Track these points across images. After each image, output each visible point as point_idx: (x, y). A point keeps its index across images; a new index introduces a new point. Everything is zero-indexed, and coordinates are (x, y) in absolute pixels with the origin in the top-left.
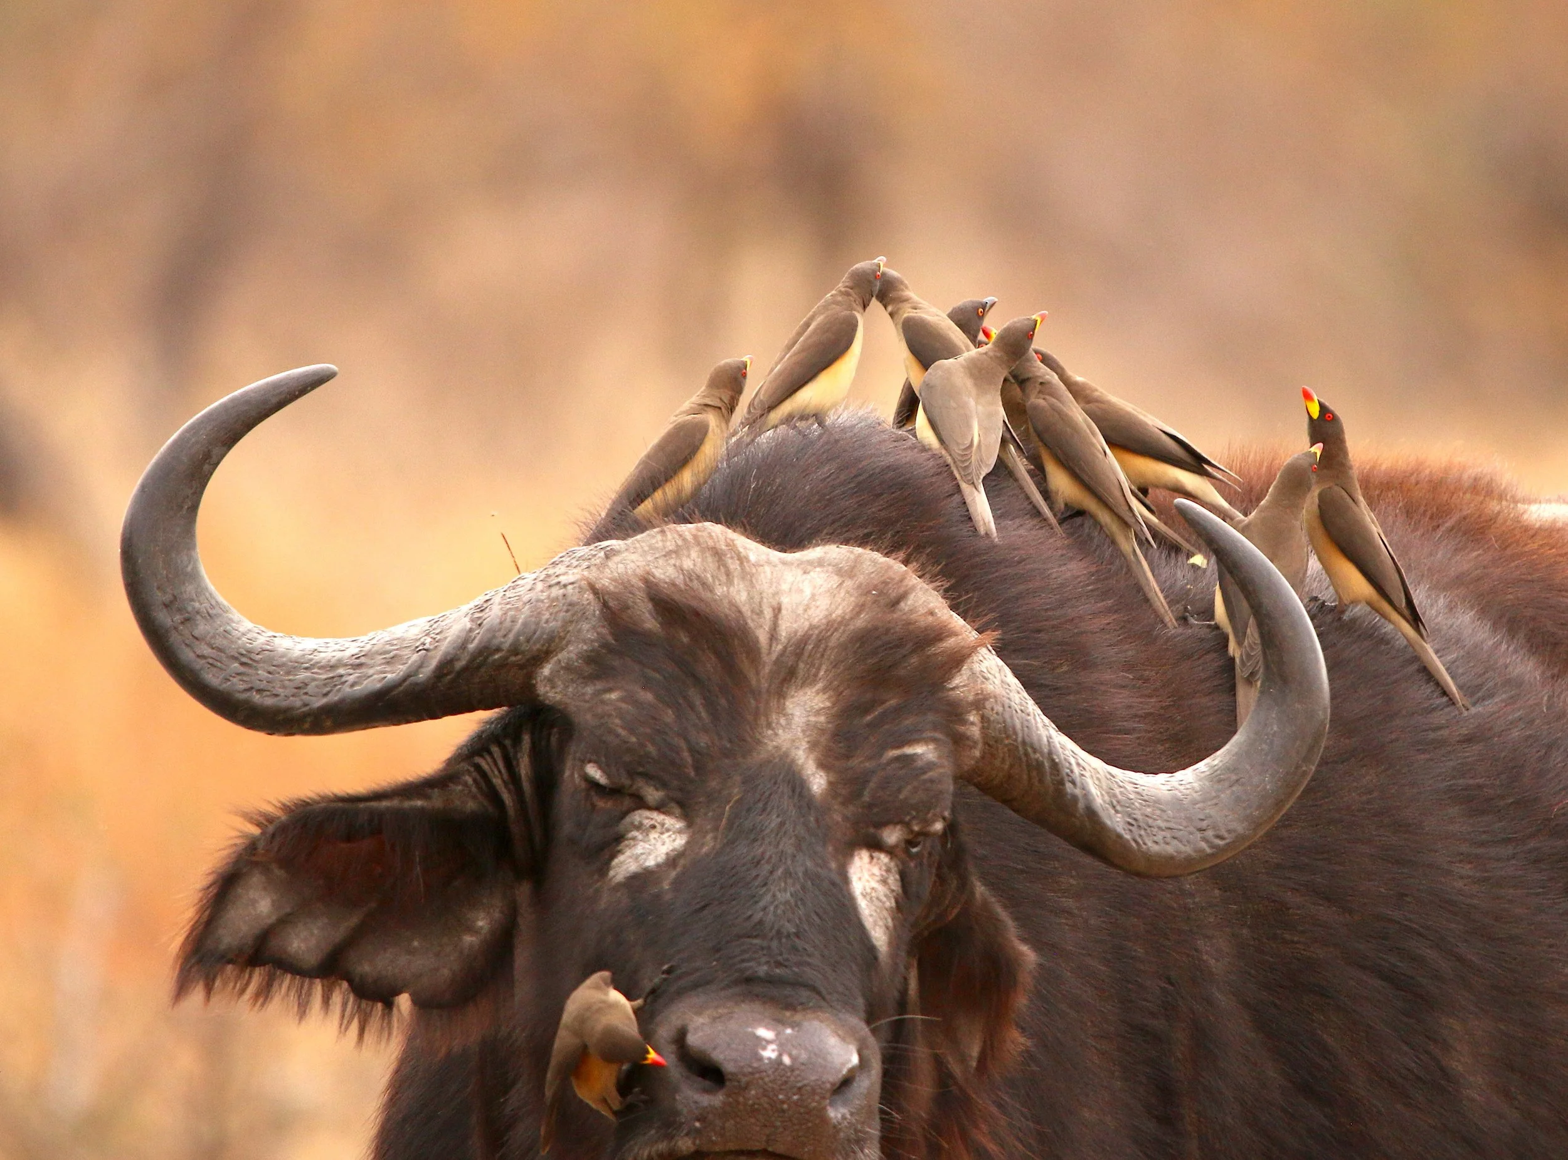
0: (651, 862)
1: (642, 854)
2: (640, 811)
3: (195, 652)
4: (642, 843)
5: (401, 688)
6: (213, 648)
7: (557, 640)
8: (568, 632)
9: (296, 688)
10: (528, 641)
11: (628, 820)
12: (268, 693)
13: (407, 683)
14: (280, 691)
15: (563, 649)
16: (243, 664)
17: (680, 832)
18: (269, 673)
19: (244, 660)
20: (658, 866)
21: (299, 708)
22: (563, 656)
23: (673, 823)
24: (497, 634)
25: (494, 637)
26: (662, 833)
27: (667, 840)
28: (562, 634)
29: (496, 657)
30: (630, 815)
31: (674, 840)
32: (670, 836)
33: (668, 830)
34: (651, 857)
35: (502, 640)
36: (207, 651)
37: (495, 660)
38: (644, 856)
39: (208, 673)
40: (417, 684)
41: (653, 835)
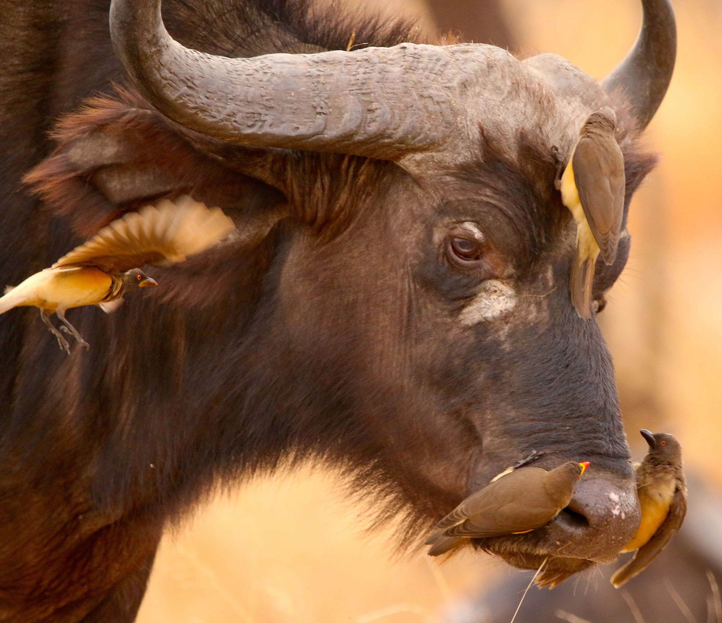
0: (489, 315)
1: (484, 308)
2: (490, 281)
3: (160, 75)
4: (484, 300)
5: (310, 140)
6: (171, 73)
7: (436, 145)
8: (446, 142)
9: (228, 115)
10: (413, 138)
11: (482, 285)
12: (208, 114)
13: (315, 138)
14: (216, 114)
15: (439, 151)
16: (189, 87)
17: (510, 297)
18: (207, 98)
19: (190, 84)
20: (494, 317)
21: (230, 130)
22: (437, 156)
23: (508, 290)
24: (390, 127)
25: (388, 128)
26: (499, 296)
27: (502, 302)
28: (441, 143)
29: (386, 141)
30: (484, 282)
31: (506, 303)
32: (504, 300)
33: (503, 295)
34: (490, 311)
35: (393, 132)
36: (169, 75)
37: (385, 142)
38: (485, 310)
39: (167, 90)
40: (322, 141)
41: (494, 296)
